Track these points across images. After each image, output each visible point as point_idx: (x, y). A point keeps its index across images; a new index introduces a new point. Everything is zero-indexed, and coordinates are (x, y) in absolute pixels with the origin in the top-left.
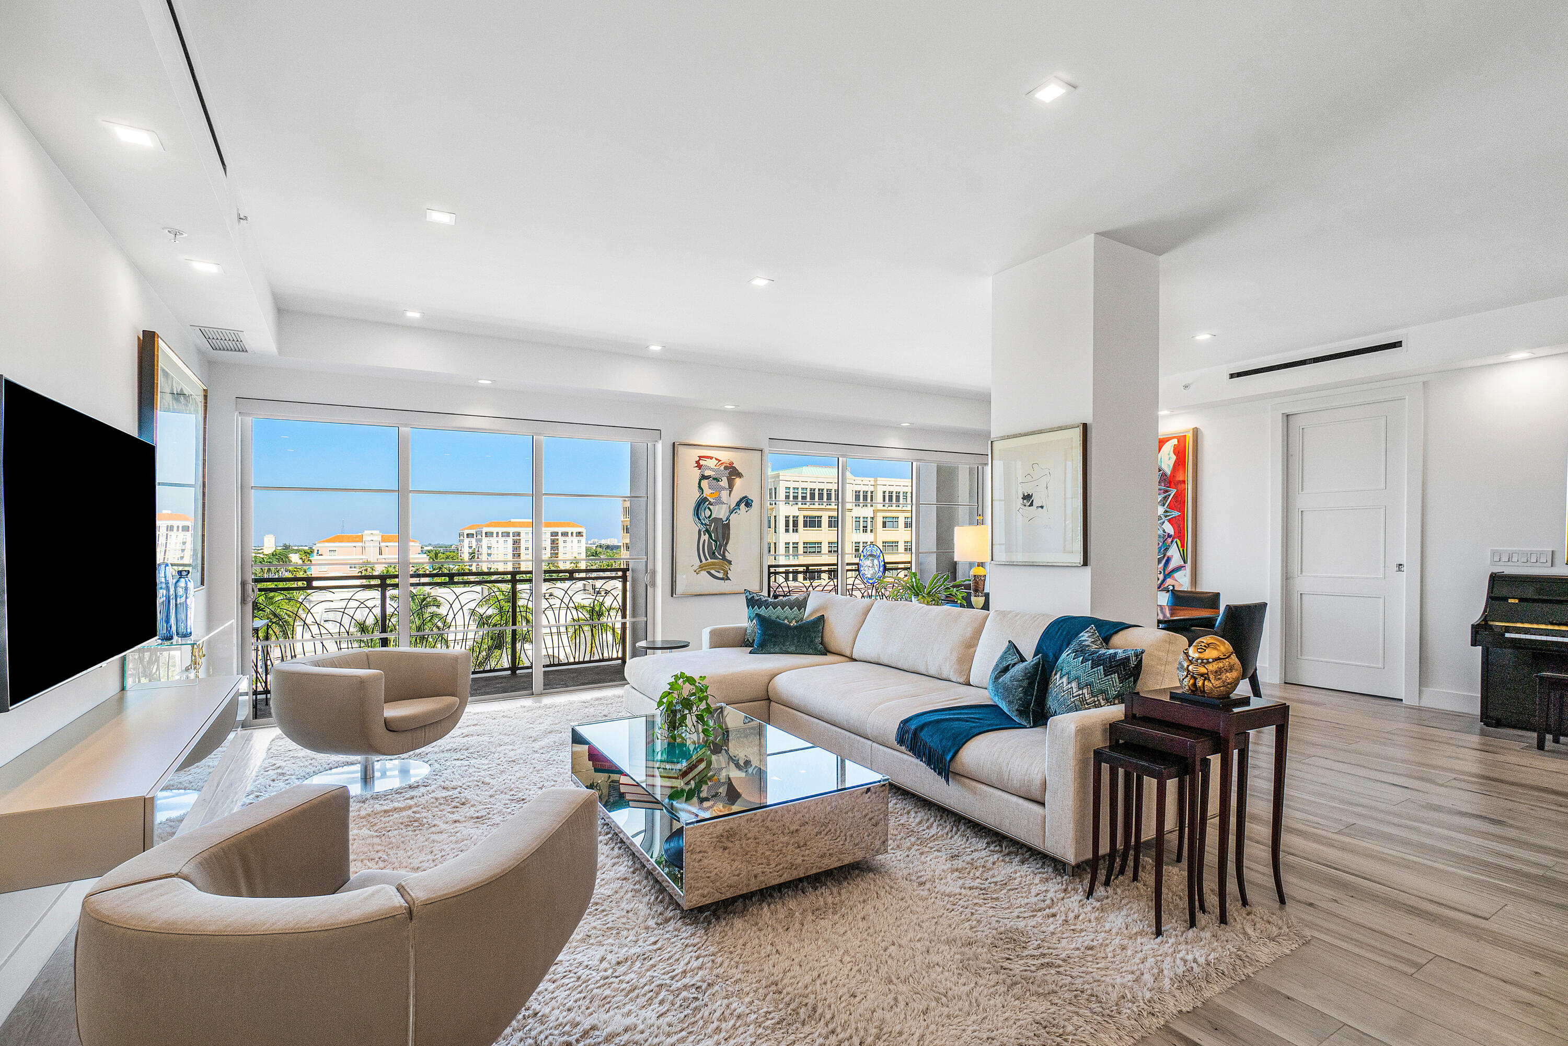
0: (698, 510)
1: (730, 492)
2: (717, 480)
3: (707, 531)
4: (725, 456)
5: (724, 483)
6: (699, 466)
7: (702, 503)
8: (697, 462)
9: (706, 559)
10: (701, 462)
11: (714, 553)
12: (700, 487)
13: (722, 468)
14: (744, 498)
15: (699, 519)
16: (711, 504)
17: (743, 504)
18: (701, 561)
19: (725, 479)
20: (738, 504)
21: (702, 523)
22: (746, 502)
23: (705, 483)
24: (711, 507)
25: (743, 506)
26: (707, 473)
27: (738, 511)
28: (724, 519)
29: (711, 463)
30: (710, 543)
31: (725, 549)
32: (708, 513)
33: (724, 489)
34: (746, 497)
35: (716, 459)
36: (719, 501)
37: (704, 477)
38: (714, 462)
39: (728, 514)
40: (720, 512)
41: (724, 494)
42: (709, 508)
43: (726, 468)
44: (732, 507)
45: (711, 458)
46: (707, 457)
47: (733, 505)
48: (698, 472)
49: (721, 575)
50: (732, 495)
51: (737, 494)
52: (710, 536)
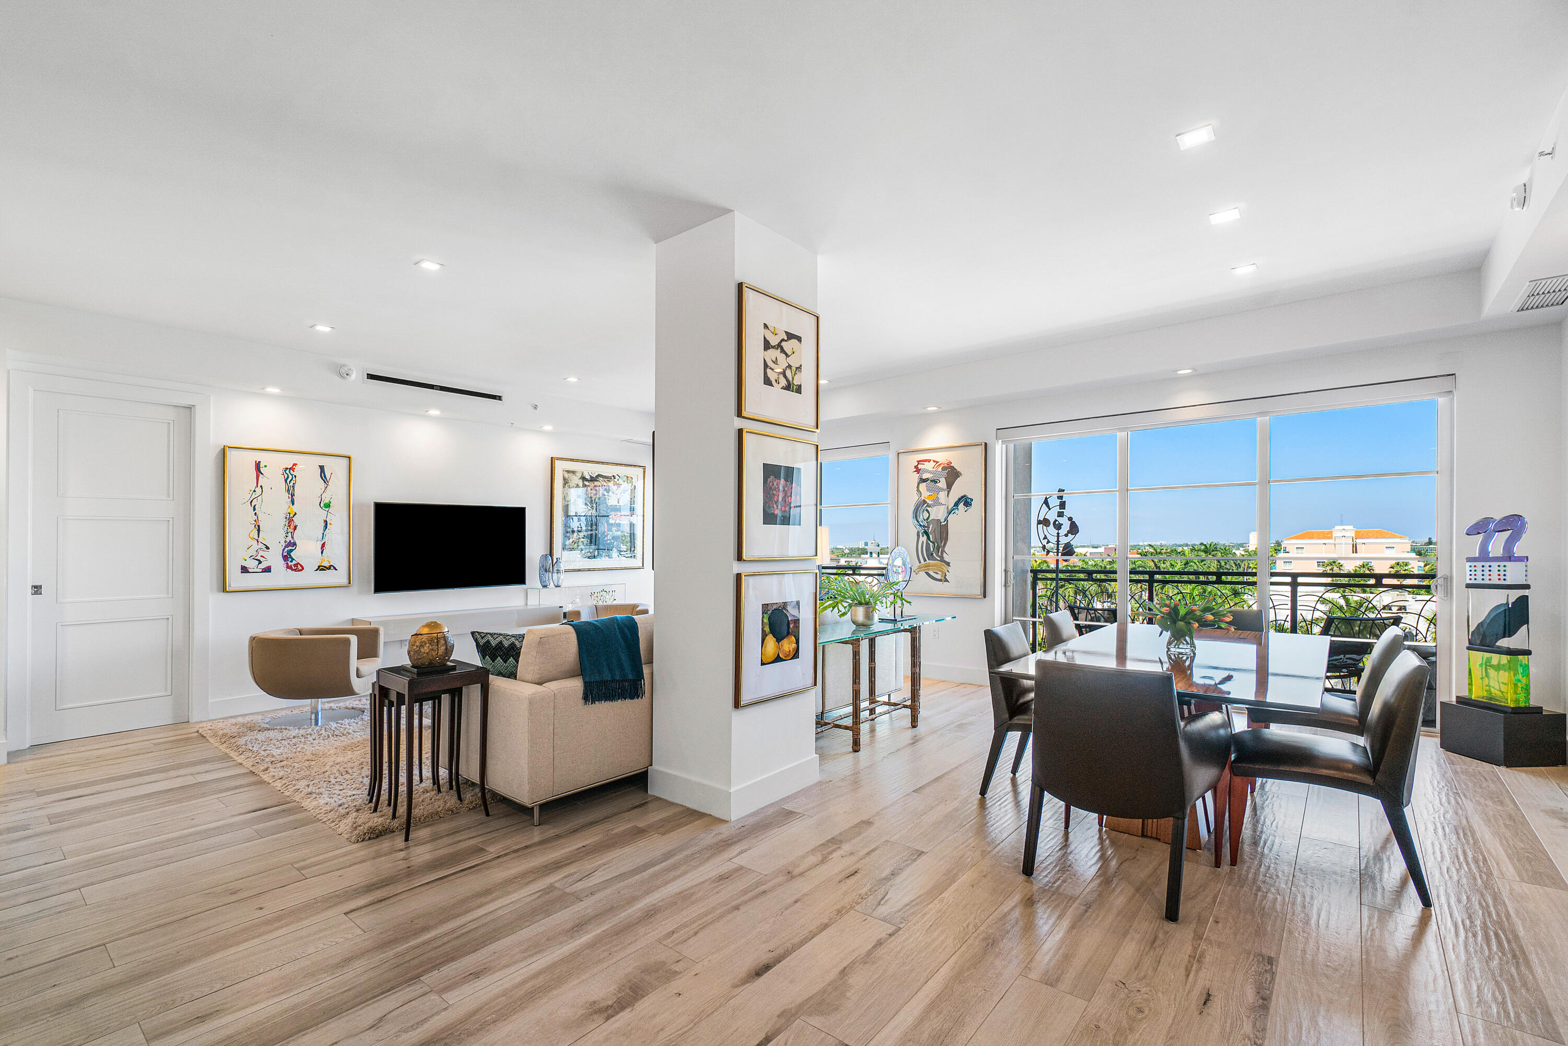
0: (916, 513)
1: (949, 492)
2: (935, 481)
3: (926, 533)
4: (942, 457)
5: (942, 484)
6: (918, 470)
7: (921, 505)
8: (916, 467)
9: (925, 560)
10: (920, 466)
11: (932, 554)
12: (918, 490)
13: (940, 469)
14: (962, 497)
15: (918, 521)
16: (929, 506)
17: (962, 504)
18: (920, 562)
19: (943, 480)
20: (956, 504)
21: (920, 525)
22: (966, 501)
23: (923, 486)
24: (928, 509)
25: (961, 505)
26: (925, 476)
27: (956, 511)
28: (942, 521)
29: (929, 466)
30: (928, 545)
31: (943, 551)
32: (926, 515)
33: (942, 490)
34: (965, 496)
35: (934, 461)
36: (937, 503)
37: (923, 481)
38: (932, 464)
39: (946, 514)
40: (938, 513)
41: (942, 496)
42: (927, 510)
43: (943, 469)
44: (950, 508)
45: (929, 461)
46: (925, 461)
47: (951, 505)
48: (916, 476)
49: (939, 577)
50: (949, 496)
51: (956, 493)
52: (928, 538)
